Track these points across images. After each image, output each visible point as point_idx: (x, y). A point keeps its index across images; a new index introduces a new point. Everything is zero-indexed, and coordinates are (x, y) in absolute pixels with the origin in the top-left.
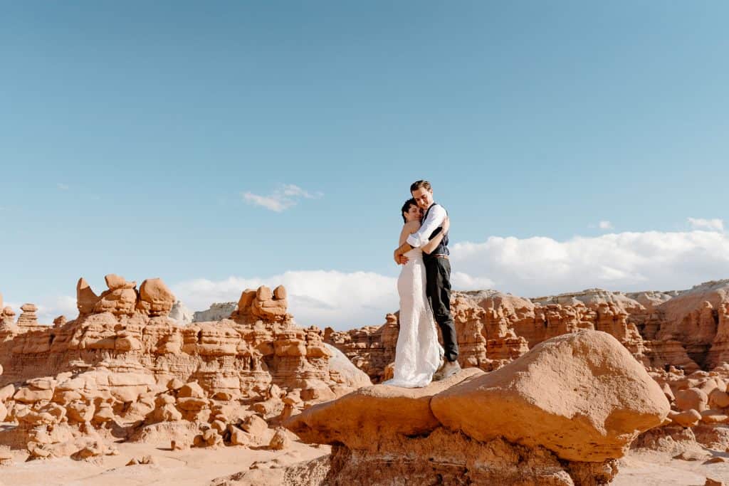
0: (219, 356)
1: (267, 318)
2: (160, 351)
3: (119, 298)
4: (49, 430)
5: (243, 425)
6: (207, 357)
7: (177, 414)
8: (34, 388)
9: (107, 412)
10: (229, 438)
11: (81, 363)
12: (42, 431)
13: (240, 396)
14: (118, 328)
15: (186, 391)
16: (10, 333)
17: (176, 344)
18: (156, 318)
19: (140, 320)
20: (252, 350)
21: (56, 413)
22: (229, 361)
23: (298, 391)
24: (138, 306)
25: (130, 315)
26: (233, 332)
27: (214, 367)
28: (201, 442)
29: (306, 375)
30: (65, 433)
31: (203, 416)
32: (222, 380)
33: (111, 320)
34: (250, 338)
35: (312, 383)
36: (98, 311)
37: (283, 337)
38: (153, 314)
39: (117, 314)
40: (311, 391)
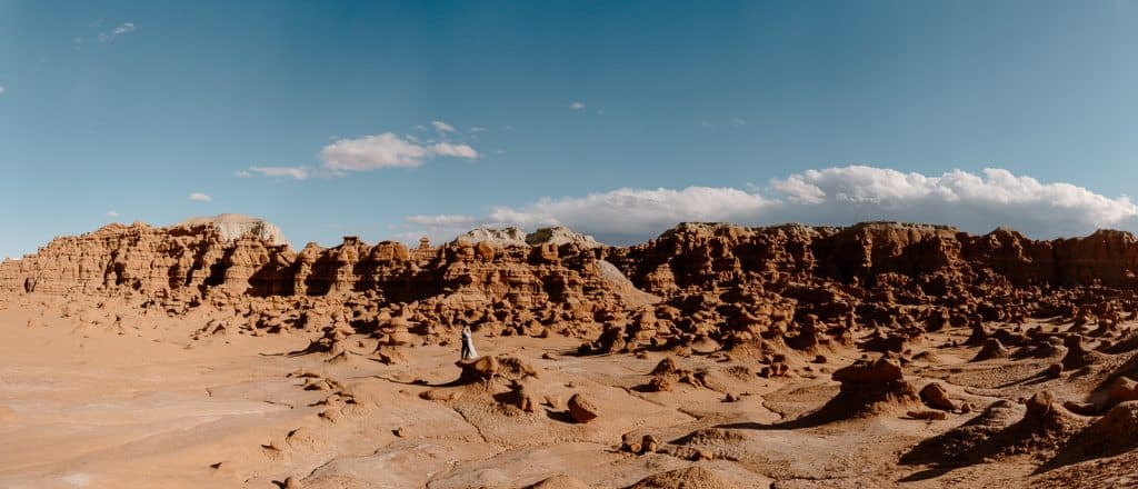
0: (519, 284)
1: (548, 262)
2: (488, 282)
3: (465, 253)
4: (433, 327)
5: (528, 324)
6: (514, 285)
7: (494, 318)
8: (426, 304)
9: (462, 316)
10: (520, 332)
11: (449, 289)
12: (430, 328)
13: (531, 306)
14: (466, 270)
15: (501, 305)
16: (414, 271)
17: (496, 278)
18: (486, 264)
19: (477, 265)
20: (538, 281)
21: (436, 319)
22: (525, 288)
23: (562, 305)
24: (476, 257)
25: (472, 262)
26: (527, 270)
27: (517, 291)
28: (506, 333)
29: (567, 295)
30: (440, 329)
31: (508, 320)
32: (521, 297)
33: (463, 266)
34: (537, 274)
35: (569, 300)
36: (456, 260)
37: (554, 274)
38: (484, 261)
39: (466, 262)
40: (569, 304)
